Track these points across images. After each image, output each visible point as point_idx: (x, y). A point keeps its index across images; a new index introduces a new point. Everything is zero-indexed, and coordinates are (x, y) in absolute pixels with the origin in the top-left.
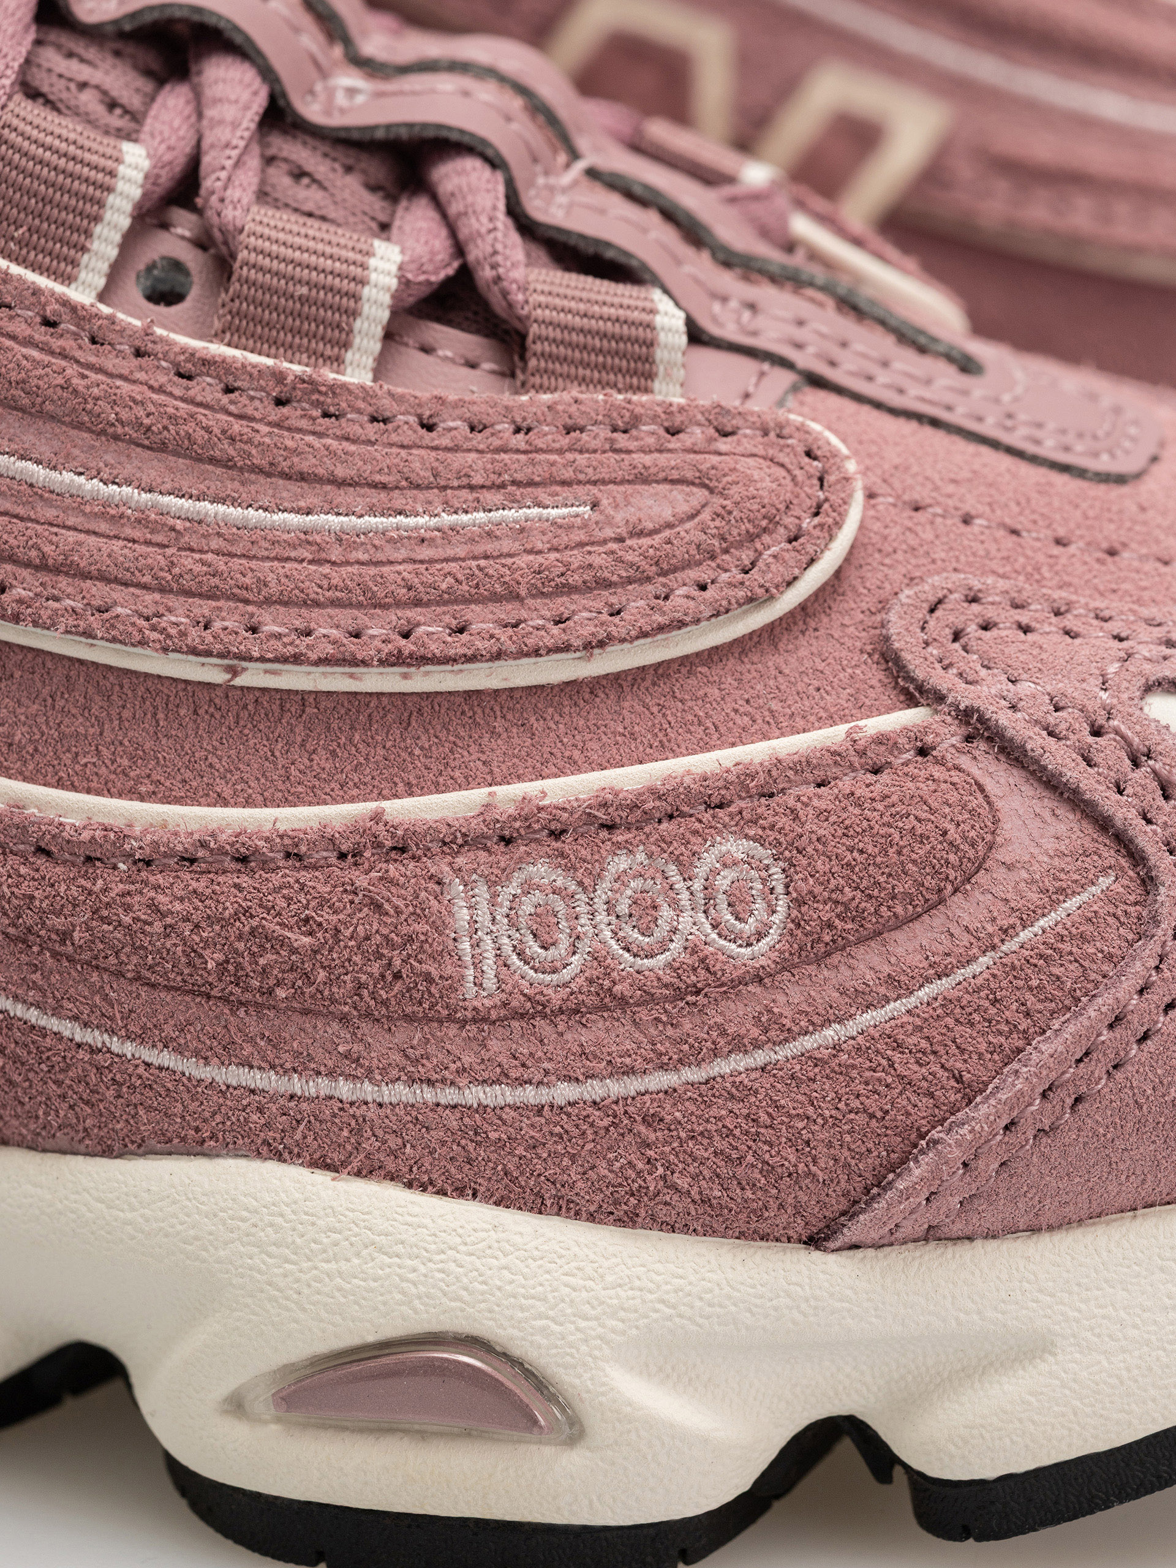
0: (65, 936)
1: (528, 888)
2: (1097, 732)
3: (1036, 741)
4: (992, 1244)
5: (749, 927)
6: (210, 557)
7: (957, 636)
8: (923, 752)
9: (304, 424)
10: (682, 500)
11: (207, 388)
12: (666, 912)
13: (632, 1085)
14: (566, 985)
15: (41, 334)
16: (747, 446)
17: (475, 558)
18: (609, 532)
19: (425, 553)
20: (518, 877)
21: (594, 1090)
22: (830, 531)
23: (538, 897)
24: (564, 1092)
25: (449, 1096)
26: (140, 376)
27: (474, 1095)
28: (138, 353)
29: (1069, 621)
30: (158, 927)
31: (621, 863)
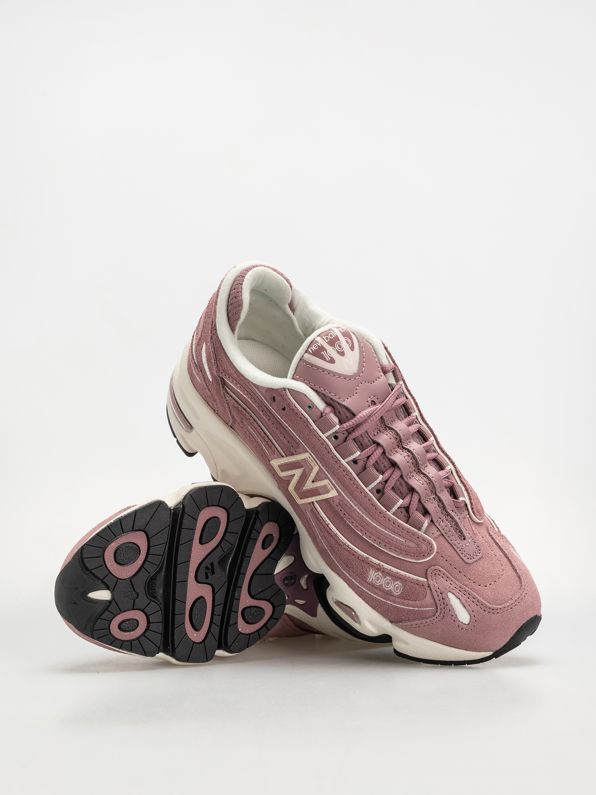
0: (335, 550)
1: (378, 574)
2: (441, 593)
3: (434, 591)
4: (407, 632)
5: (397, 592)
6: (365, 524)
7: (435, 574)
8: (423, 585)
9: (381, 516)
10: (414, 545)
11: (374, 508)
12: (390, 585)
13: (379, 598)
14: (377, 585)
15: (360, 493)
16: (425, 543)
17: (391, 539)
18: (405, 545)
19: (386, 536)
20: (378, 573)
21: (375, 596)
22: (427, 557)
23: (378, 576)
24: (372, 594)
25: (362, 588)
26: (367, 502)
27: (364, 589)
28: (369, 500)
29: (447, 579)
30: (342, 555)
31: (388, 578)
